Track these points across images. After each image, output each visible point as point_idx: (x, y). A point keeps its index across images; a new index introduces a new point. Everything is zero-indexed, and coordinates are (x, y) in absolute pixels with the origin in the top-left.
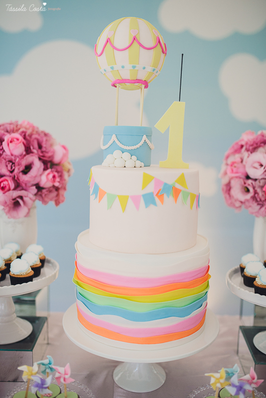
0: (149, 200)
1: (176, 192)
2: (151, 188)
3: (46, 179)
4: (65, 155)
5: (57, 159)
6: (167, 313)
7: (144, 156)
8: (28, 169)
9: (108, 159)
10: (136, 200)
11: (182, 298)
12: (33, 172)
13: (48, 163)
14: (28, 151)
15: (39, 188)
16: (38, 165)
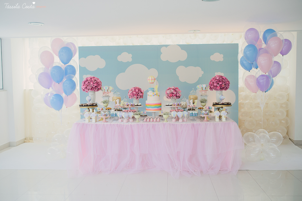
0: (154, 95)
1: (156, 95)
2: (154, 94)
3: (141, 95)
4: (143, 91)
5: (142, 92)
6: (156, 107)
7: (153, 91)
8: (139, 93)
9: (149, 92)
10: (152, 96)
11: (158, 106)
12: (139, 94)
13: (141, 93)
14: (139, 91)
15: (140, 96)
16: (140, 93)
